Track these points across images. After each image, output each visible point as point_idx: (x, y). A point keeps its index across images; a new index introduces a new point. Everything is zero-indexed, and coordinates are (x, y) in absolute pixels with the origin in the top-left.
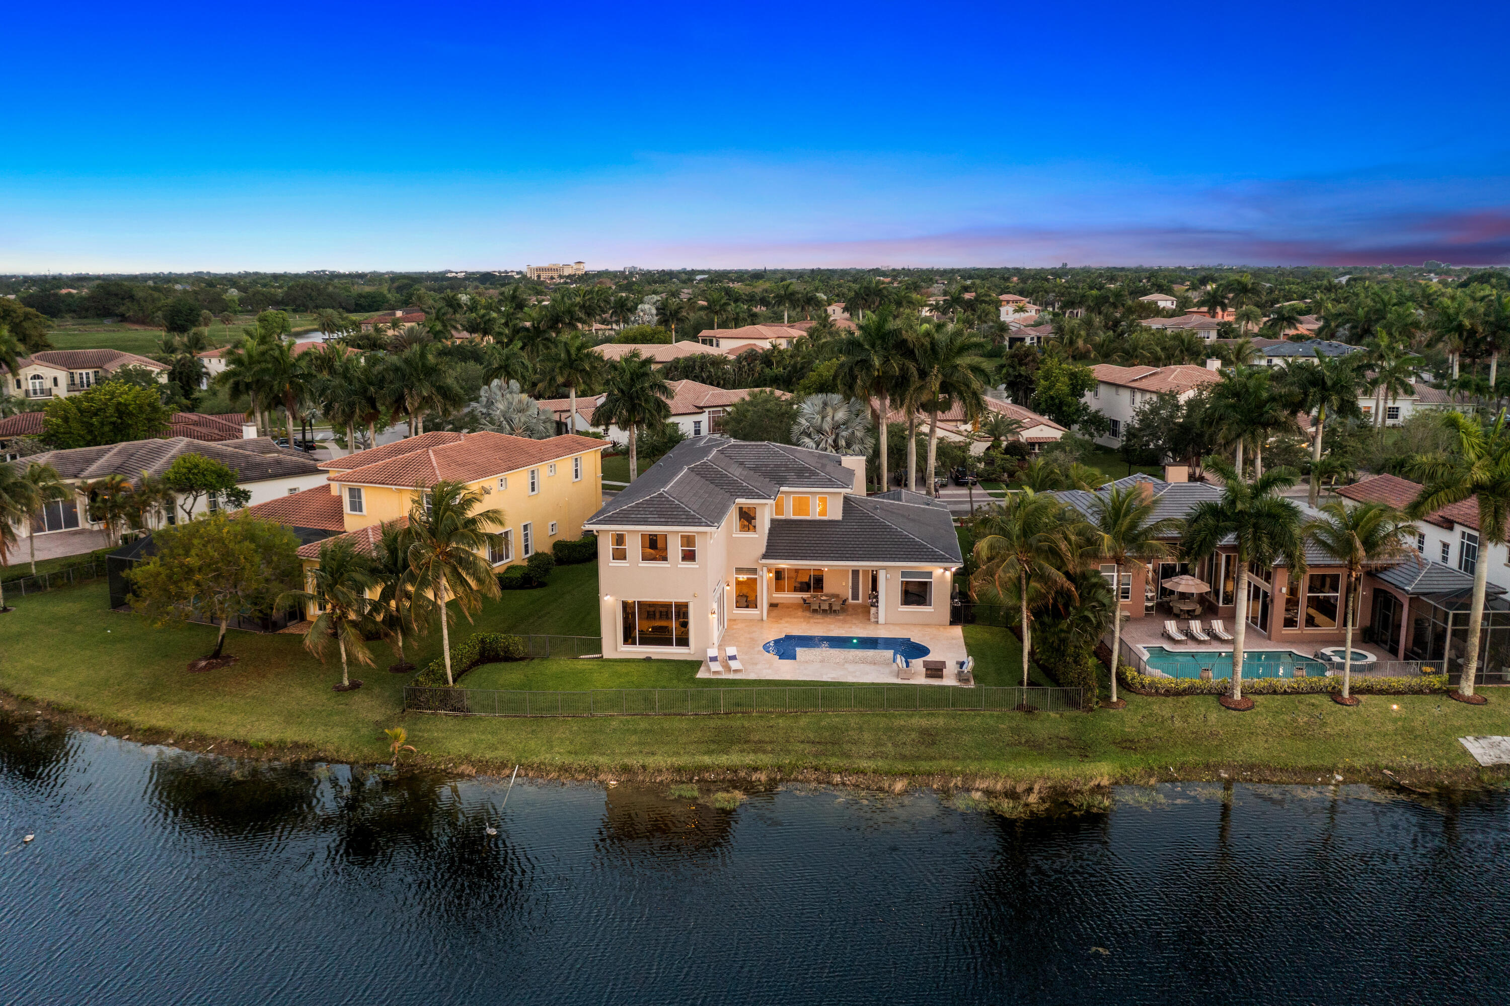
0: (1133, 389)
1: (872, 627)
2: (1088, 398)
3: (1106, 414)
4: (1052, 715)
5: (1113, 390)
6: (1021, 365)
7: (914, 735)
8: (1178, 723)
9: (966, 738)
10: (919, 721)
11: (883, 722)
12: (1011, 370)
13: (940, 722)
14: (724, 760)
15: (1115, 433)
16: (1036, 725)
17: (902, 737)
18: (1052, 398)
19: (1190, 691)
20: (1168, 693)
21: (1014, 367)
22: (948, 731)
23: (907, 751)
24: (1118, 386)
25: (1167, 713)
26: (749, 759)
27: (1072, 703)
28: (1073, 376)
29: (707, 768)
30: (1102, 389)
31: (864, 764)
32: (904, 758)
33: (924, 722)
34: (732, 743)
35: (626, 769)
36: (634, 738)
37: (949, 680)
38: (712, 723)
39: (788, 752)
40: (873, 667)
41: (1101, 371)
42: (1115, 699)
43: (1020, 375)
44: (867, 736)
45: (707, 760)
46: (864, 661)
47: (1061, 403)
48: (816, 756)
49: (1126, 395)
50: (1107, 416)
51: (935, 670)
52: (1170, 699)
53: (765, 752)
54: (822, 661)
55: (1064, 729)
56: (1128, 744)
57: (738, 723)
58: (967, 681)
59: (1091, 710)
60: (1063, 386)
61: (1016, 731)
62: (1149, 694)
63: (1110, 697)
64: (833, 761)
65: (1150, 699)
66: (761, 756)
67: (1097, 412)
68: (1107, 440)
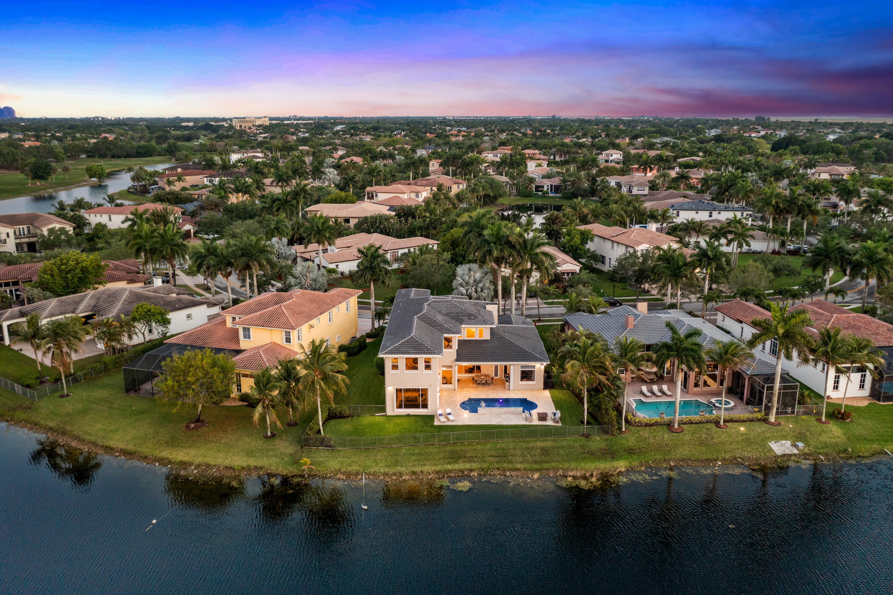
1: (507, 392)
3: (599, 253)
4: (597, 438)
5: (602, 240)
6: (554, 224)
7: (539, 451)
8: (651, 441)
9: (561, 452)
10: (540, 444)
12: (548, 227)
13: (549, 444)
14: (456, 466)
15: (603, 262)
16: (591, 444)
17: (533, 452)
18: (572, 246)
19: (656, 424)
20: (647, 425)
21: (549, 225)
22: (554, 448)
23: (537, 459)
24: (605, 238)
25: (646, 435)
26: (468, 466)
27: (606, 432)
28: (582, 233)
29: (450, 471)
30: (596, 239)
31: (519, 466)
32: (536, 462)
33: (542, 444)
34: (459, 458)
35: (414, 473)
36: (414, 458)
37: (550, 423)
38: (448, 448)
39: (485, 462)
40: (513, 416)
41: (596, 228)
42: (624, 429)
43: (553, 230)
44: (518, 452)
45: (449, 467)
46: (509, 413)
47: (577, 248)
48: (497, 463)
49: (609, 244)
51: (543, 417)
52: (647, 428)
53: (474, 462)
54: (490, 413)
55: (603, 445)
56: (631, 451)
57: (460, 448)
58: (558, 422)
59: (614, 435)
60: (577, 240)
61: (582, 446)
62: (638, 426)
63: (622, 428)
64: (505, 465)
65: (639, 428)
66: (473, 464)
67: (594, 251)
68: (599, 266)
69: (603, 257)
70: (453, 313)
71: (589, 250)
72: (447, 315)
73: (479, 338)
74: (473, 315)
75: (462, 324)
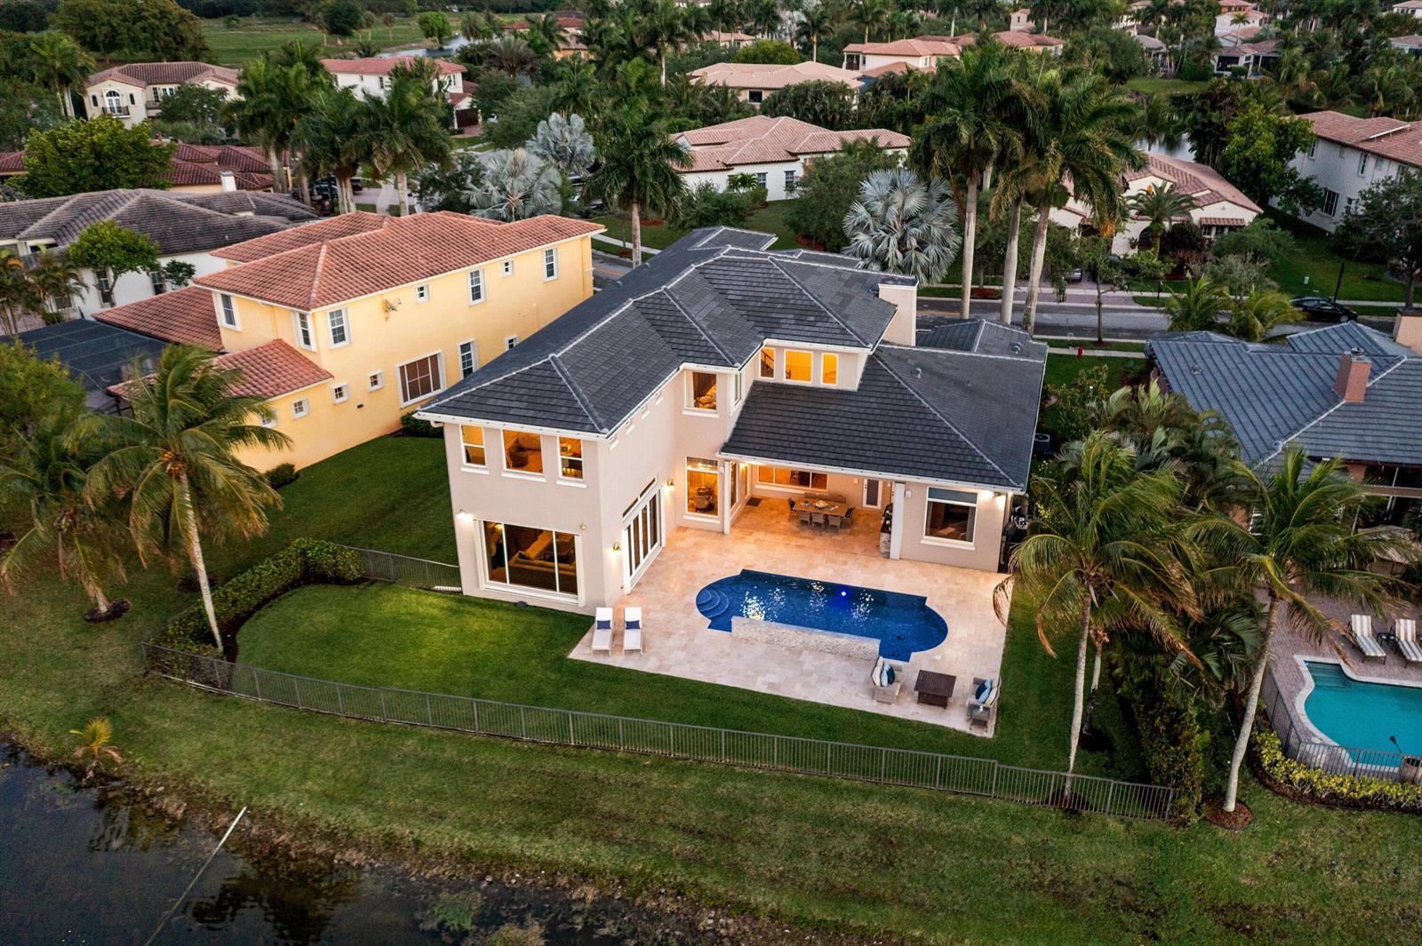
0: (1366, 153)
1: (877, 564)
2: (1300, 164)
3: (1322, 184)
4: (1113, 824)
5: (1336, 151)
6: (1214, 108)
7: (861, 839)
8: (1343, 881)
9: (948, 861)
10: (880, 811)
11: (816, 802)
12: (1199, 115)
13: (911, 815)
14: (540, 848)
15: (1330, 209)
16: (1079, 845)
17: (839, 844)
18: (1247, 160)
19: (1376, 804)
20: (1334, 801)
21: (1204, 113)
22: (923, 837)
23: (842, 877)
24: (1344, 146)
25: (1323, 849)
26: (580, 853)
27: (1154, 804)
28: (1282, 129)
29: (512, 861)
30: (1321, 149)
31: (762, 898)
32: (832, 894)
33: (886, 814)
34: (568, 814)
35: (391, 842)
36: (425, 779)
37: (954, 720)
38: (553, 764)
39: (646, 846)
40: (844, 664)
41: (1325, 122)
42: (1231, 806)
43: (1211, 123)
44: (783, 831)
45: (515, 844)
46: (833, 651)
47: (1260, 168)
48: (687, 863)
49: (1353, 160)
50: (1322, 185)
51: (935, 690)
52: (1334, 815)
53: (610, 840)
54: (770, 642)
55: (1125, 863)
56: (1238, 917)
57: (590, 770)
58: (981, 723)
59: (1184, 824)
60: (1264, 145)
61: (1039, 853)
62: (1298, 798)
63: (1221, 795)
64: (711, 881)
65: (1299, 811)
66: (602, 850)
67: (1307, 181)
68: (1316, 218)
69: (1333, 196)
70: (758, 299)
71: (1293, 175)
72: (738, 304)
73: (822, 385)
74: (814, 309)
75: (768, 335)
